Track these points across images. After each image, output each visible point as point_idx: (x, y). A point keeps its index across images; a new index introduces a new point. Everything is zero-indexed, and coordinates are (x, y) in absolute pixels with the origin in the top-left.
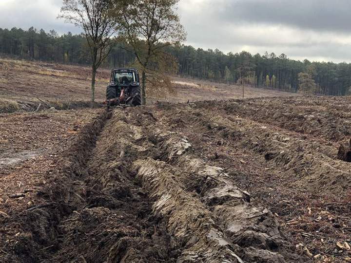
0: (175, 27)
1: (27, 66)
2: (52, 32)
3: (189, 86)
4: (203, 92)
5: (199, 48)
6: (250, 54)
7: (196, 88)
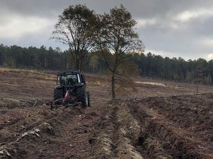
0: (136, 42)
1: (37, 74)
2: (58, 48)
3: (158, 85)
4: (168, 90)
5: (166, 57)
6: (206, 61)
7: (163, 87)
